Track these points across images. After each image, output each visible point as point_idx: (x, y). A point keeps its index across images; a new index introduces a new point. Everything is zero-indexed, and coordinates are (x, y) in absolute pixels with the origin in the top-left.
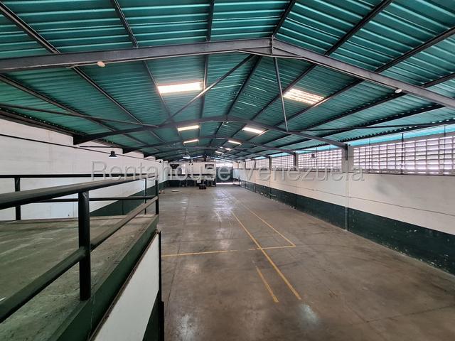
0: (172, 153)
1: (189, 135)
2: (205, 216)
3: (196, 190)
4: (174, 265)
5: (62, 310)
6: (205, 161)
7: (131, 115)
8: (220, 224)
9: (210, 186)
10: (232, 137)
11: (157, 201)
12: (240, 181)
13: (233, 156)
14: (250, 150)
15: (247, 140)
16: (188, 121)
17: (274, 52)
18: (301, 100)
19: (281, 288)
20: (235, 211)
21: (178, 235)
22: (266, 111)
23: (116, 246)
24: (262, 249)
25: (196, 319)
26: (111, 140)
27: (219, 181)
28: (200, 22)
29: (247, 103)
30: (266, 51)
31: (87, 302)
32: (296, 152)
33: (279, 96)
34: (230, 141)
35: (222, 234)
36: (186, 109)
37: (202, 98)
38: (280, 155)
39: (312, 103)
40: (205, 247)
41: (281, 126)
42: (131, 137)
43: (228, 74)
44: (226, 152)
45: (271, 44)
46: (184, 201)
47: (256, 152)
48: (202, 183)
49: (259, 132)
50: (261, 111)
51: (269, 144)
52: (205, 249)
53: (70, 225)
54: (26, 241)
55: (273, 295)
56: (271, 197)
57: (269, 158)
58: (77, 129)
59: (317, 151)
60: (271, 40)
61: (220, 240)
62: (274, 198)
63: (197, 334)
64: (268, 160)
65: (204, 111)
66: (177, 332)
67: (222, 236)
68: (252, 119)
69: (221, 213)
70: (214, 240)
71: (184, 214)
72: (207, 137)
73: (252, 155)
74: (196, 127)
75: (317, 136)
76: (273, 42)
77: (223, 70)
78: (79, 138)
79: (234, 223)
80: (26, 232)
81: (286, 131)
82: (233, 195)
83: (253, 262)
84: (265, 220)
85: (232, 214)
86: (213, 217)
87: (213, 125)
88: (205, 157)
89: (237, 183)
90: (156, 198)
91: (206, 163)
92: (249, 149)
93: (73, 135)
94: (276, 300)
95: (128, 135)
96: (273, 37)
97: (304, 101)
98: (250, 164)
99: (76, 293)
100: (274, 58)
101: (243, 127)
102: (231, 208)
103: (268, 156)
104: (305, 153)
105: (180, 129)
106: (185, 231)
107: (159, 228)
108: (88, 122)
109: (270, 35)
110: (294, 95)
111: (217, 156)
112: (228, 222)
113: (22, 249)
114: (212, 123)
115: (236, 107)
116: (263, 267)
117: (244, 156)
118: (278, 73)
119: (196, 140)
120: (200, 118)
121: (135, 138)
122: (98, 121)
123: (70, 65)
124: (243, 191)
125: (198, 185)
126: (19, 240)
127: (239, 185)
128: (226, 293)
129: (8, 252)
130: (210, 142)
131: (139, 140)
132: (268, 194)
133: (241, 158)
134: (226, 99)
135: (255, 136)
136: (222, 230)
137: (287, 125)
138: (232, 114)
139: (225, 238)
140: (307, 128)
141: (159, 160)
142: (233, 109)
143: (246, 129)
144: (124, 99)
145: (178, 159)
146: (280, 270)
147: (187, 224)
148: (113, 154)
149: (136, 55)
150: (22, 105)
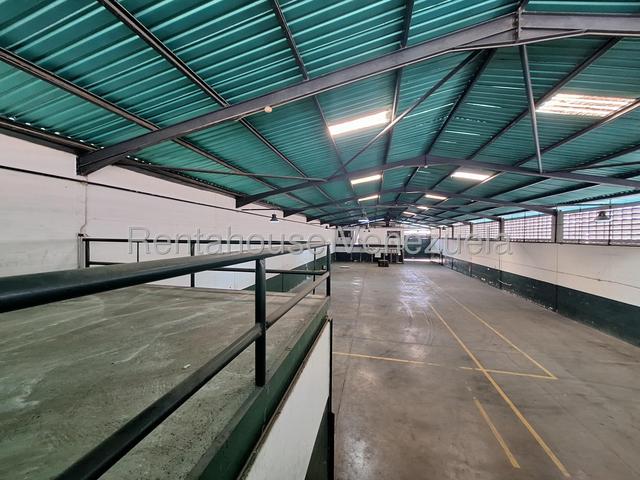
0: (343, 215)
1: (366, 190)
2: (386, 306)
3: (373, 268)
4: (344, 367)
5: (240, 391)
6: (387, 226)
7: (296, 168)
8: (410, 321)
9: (394, 262)
10: (432, 189)
11: (328, 279)
12: (443, 257)
13: (432, 218)
14: (463, 208)
15: (459, 192)
16: (365, 169)
17: (523, 35)
18: (577, 112)
19: (525, 446)
20: (435, 303)
21: (349, 327)
22: (496, 142)
23: (284, 329)
24: (484, 371)
25: (376, 452)
26: (272, 201)
27: (408, 256)
28: (393, 23)
29: (463, 132)
30: (506, 38)
31: (262, 389)
32: (559, 208)
33: (527, 110)
34: (428, 196)
35: (413, 335)
36: (364, 153)
37: (389, 134)
38: (522, 215)
39: (604, 114)
40: (388, 352)
41: (528, 164)
42: (293, 196)
43: (432, 91)
44: (420, 212)
45: (516, 24)
46: (357, 282)
47: (475, 211)
48: (382, 258)
49: (482, 178)
50: (488, 142)
51: (500, 197)
52: (388, 353)
53: (237, 298)
54: (201, 310)
55: (509, 453)
56: (501, 286)
57: (500, 220)
58: (239, 189)
59: (610, 206)
60: (516, 17)
61: (410, 344)
62: (508, 288)
63: (378, 473)
64: (497, 223)
65: (389, 154)
66: (350, 460)
67: (413, 338)
68: (469, 158)
69: (413, 305)
70: (402, 343)
71: (356, 299)
72: (392, 191)
73: (467, 216)
74: (377, 177)
75: (614, 176)
76: (521, 19)
77: (425, 87)
78: (242, 199)
79: (433, 321)
80: (199, 300)
81: (538, 172)
82: (431, 278)
83: (470, 389)
84: (490, 323)
85: (429, 307)
86: (400, 308)
87: (403, 172)
88: (387, 220)
89: (438, 260)
90: (327, 274)
91: (389, 229)
92: (462, 205)
93: (237, 198)
94: (515, 464)
95: (290, 194)
96: (521, 11)
97: (585, 112)
98: (462, 230)
99: (251, 375)
100: (522, 46)
101: (452, 172)
102: (427, 298)
103: (496, 218)
104: (580, 210)
105: (354, 182)
106: (358, 324)
107: (330, 314)
108: (251, 180)
109: (516, 9)
110: (563, 104)
111: (406, 218)
112: (422, 319)
113: (198, 317)
114: (403, 169)
115: (442, 141)
116: (487, 401)
117: (451, 217)
118: (528, 72)
119: (376, 197)
120: (384, 162)
121: (297, 198)
122: (260, 178)
123: (238, 117)
124: (448, 272)
125: (376, 260)
126: (196, 307)
127: (442, 264)
128: (423, 427)
129: (189, 318)
130: (397, 198)
131: (302, 200)
132: (495, 281)
133: (446, 221)
134: (426, 130)
135: (474, 184)
136: (413, 330)
137: (540, 162)
138: (434, 153)
139: (419, 343)
140: (590, 162)
141: (325, 225)
142: (436, 145)
143: (458, 175)
144: (289, 148)
145: (349, 224)
146: (523, 413)
147: (363, 314)
148: (274, 218)
149: (306, 90)
150: (195, 168)
